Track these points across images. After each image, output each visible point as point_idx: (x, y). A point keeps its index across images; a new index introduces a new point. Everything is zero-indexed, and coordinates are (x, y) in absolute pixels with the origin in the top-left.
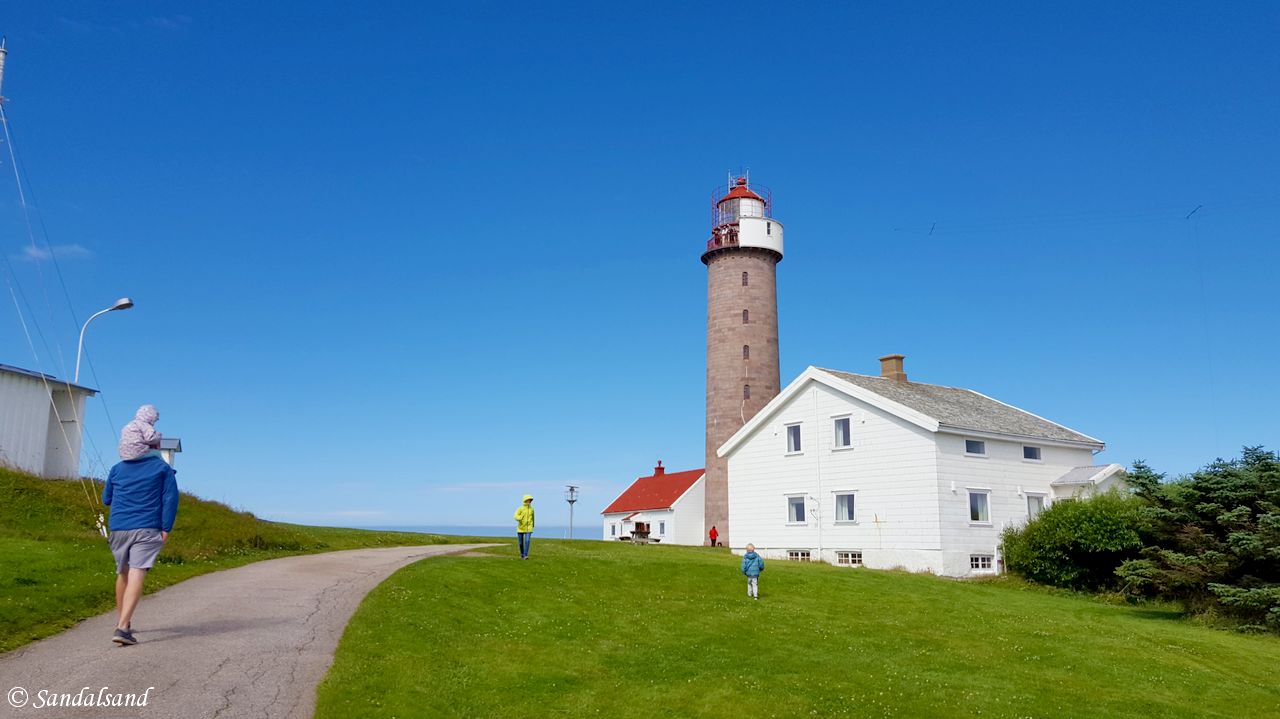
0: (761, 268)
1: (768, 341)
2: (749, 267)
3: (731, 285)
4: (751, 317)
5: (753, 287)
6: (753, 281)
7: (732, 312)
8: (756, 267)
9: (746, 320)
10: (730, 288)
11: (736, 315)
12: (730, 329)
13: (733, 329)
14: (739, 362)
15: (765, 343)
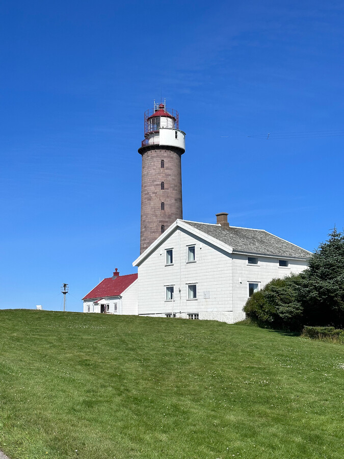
0: (172, 158)
1: (176, 200)
2: (165, 157)
3: (155, 167)
4: (166, 186)
5: (167, 169)
6: (167, 165)
7: (155, 183)
8: (169, 157)
9: (163, 188)
10: (154, 169)
11: (157, 185)
12: (154, 193)
13: (156, 193)
14: (159, 212)
15: (173, 201)
